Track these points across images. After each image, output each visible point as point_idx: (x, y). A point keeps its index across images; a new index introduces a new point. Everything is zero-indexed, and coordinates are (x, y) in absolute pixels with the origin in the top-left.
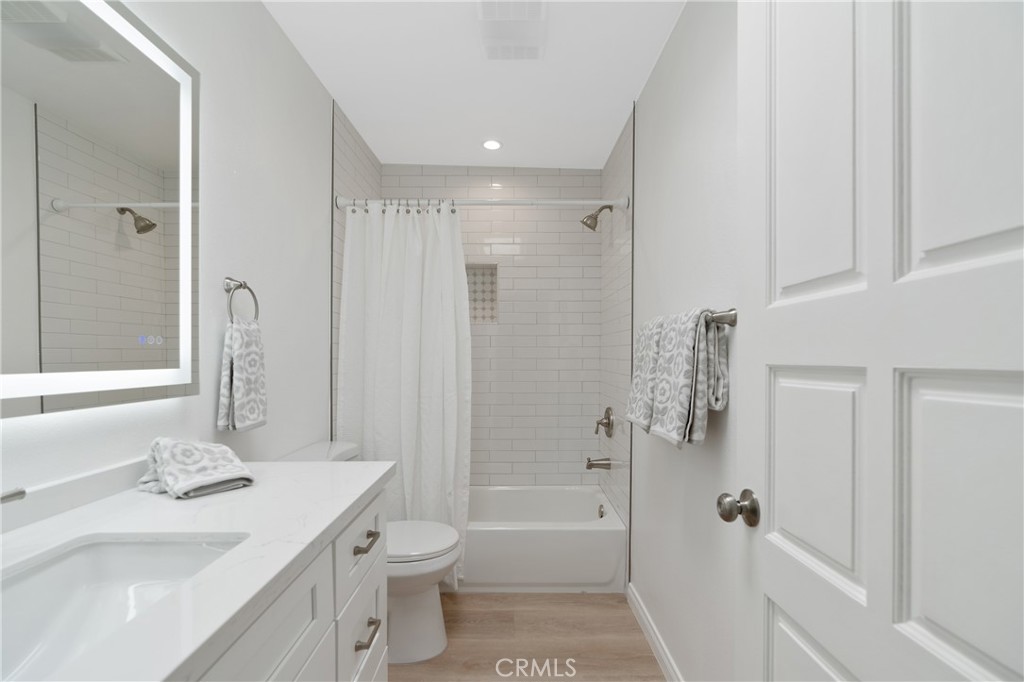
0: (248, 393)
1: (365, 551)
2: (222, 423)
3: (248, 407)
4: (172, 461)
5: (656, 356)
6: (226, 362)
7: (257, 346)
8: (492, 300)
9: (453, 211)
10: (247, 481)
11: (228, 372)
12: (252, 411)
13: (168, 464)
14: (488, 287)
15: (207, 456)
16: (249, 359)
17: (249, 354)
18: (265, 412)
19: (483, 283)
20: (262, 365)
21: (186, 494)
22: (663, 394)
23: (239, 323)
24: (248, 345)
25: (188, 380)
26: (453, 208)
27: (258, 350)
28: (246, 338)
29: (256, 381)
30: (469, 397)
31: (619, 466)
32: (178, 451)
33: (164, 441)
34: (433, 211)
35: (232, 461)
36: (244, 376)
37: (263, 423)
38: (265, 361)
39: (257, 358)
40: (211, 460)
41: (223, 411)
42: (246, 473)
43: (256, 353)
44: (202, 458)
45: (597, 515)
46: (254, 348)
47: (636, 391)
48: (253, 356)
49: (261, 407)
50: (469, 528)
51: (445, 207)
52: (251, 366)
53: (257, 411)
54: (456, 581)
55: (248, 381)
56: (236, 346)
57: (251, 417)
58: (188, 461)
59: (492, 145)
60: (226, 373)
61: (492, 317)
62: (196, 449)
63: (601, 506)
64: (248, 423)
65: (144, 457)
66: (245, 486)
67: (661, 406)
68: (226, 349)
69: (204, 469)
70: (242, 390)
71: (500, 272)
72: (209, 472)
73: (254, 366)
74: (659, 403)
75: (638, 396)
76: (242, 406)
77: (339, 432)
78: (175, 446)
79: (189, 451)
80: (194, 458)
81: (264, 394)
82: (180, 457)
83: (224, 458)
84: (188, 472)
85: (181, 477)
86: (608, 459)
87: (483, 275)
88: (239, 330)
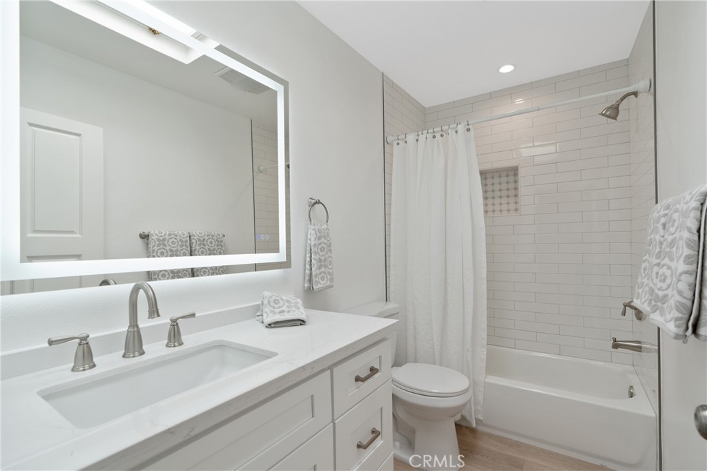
0: (320, 268)
1: (364, 380)
2: (306, 285)
3: (320, 276)
4: (268, 306)
5: (662, 239)
6: (308, 249)
7: (325, 238)
8: (516, 196)
9: (468, 130)
10: (302, 322)
11: (309, 255)
12: (323, 279)
13: (266, 307)
14: (512, 186)
15: (287, 304)
16: (320, 247)
17: (320, 244)
18: (332, 280)
19: (508, 183)
20: (330, 250)
21: (270, 325)
22: (664, 281)
23: (314, 225)
24: (320, 238)
25: (284, 259)
26: (468, 127)
27: (326, 241)
28: (318, 234)
29: (325, 260)
30: (484, 275)
31: (649, 350)
32: (272, 300)
33: (267, 294)
34: (451, 132)
35: (299, 309)
36: (317, 257)
37: (331, 287)
38: (332, 248)
39: (325, 246)
40: (288, 307)
41: (307, 278)
42: (303, 317)
43: (325, 243)
44: (284, 305)
45: (627, 394)
46: (323, 240)
47: (643, 275)
48: (323, 245)
49: (329, 277)
50: (487, 380)
51: (461, 128)
52: (321, 251)
53: (326, 279)
54: (474, 420)
55: (320, 260)
56: (313, 239)
57: (322, 282)
58: (276, 306)
59: (506, 69)
60: (308, 255)
61: (516, 210)
62: (282, 300)
63: (631, 387)
64: (320, 286)
65: (259, 302)
66: (301, 324)
67: (661, 294)
68: (309, 241)
69: (283, 312)
70: (316, 266)
71: (521, 172)
72: (285, 314)
73: (324, 251)
74: (659, 289)
75: (645, 280)
76: (316, 275)
77: (392, 296)
78: (271, 297)
79: (278, 300)
80: (279, 305)
81: (331, 269)
82: (272, 304)
83: (296, 307)
84: (274, 313)
85: (271, 315)
86: (639, 342)
87: (507, 176)
88: (314, 230)
